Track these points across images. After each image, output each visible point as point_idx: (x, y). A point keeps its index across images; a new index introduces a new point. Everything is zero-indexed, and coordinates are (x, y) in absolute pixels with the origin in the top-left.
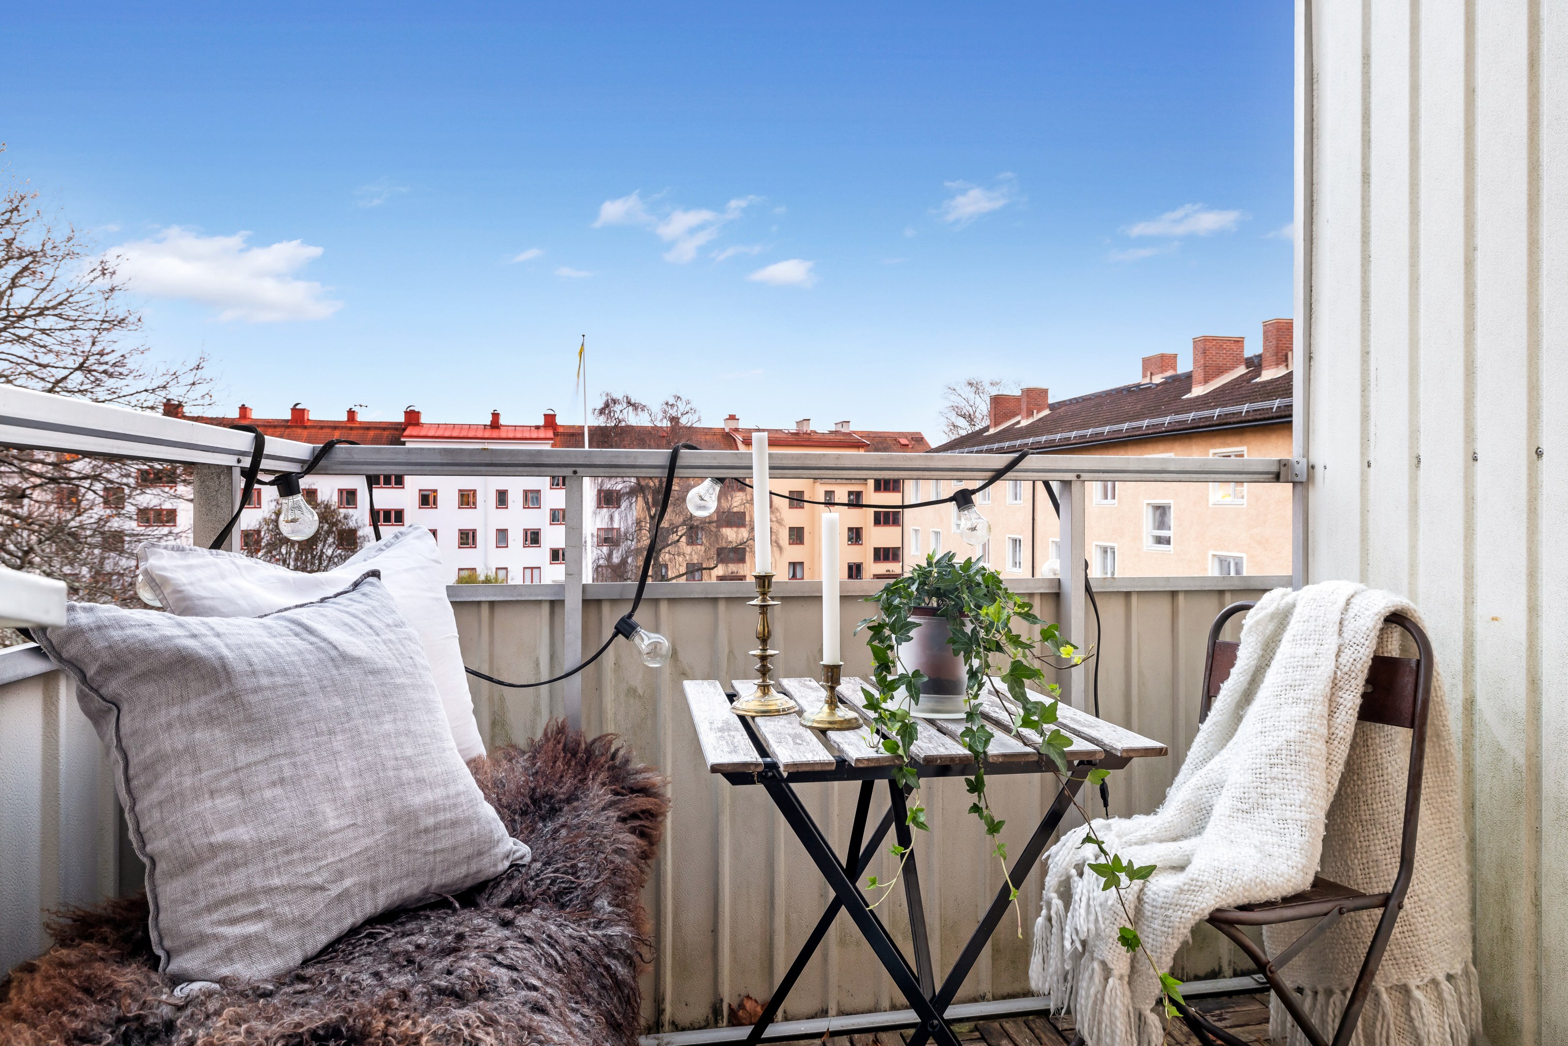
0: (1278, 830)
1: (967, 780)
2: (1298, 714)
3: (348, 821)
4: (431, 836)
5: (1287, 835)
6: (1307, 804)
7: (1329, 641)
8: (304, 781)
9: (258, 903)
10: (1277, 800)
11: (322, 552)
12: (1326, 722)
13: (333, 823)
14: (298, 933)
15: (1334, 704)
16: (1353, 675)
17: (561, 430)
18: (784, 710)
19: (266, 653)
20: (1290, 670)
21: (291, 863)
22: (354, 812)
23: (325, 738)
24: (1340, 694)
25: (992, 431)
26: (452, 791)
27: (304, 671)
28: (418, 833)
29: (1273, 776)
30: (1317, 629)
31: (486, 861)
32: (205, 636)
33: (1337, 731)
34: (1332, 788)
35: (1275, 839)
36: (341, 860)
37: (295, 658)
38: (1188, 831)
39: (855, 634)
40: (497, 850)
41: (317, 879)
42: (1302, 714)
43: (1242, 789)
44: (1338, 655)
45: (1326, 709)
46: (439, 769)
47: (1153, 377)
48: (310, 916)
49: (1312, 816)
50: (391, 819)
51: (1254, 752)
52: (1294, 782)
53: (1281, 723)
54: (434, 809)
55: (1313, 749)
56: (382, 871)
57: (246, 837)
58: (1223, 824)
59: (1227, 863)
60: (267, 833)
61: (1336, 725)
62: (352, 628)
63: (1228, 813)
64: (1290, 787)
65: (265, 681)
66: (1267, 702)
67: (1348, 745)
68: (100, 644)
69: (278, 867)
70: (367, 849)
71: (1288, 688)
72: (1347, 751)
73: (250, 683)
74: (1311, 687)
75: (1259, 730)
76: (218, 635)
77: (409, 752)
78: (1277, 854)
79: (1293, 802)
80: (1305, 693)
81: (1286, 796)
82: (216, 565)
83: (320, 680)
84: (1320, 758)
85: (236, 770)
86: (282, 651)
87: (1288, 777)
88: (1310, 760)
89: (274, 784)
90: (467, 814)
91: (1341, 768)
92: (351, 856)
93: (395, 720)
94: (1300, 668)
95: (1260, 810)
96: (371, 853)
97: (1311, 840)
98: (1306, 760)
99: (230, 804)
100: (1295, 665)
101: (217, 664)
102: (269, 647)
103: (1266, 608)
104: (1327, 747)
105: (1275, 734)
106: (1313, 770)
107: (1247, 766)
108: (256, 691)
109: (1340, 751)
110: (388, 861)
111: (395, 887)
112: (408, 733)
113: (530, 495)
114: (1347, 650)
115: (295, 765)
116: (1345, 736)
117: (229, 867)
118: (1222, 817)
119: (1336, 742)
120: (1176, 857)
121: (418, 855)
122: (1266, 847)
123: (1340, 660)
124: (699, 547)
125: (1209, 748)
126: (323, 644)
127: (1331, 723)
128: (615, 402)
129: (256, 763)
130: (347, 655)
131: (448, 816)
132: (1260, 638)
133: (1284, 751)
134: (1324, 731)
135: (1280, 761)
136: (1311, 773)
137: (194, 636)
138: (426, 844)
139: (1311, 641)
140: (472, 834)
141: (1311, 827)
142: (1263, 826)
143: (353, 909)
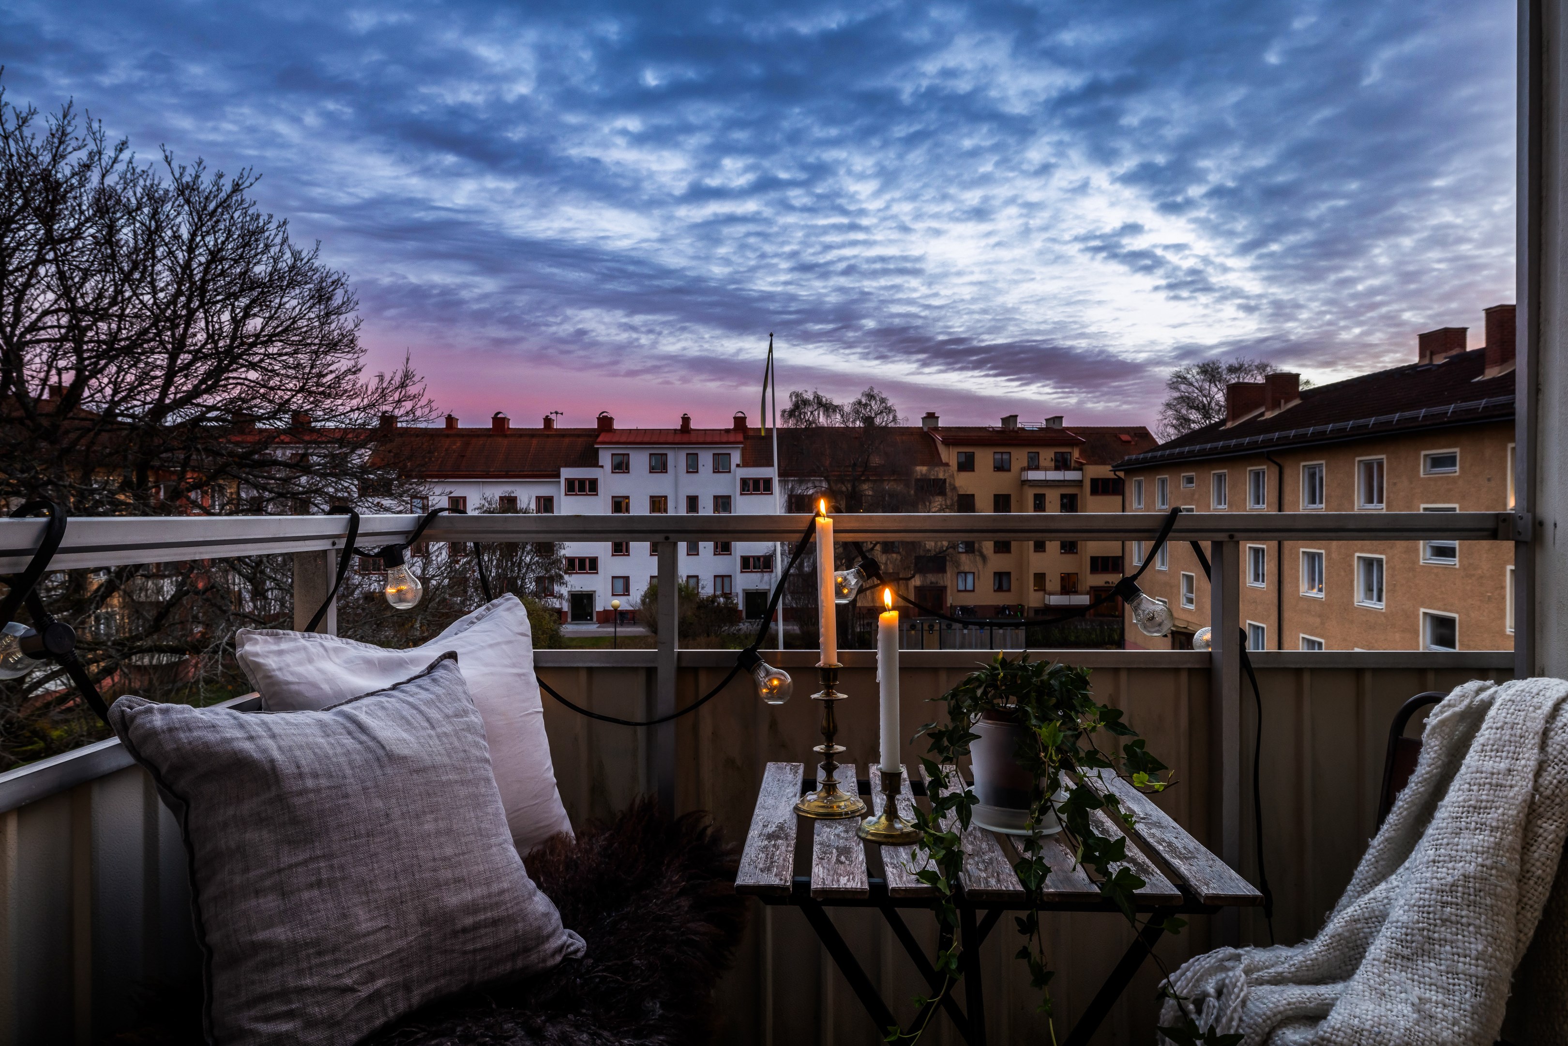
0: (1445, 985)
1: (1018, 920)
2: (1481, 843)
3: (381, 923)
4: (470, 936)
5: (1457, 993)
6: (1487, 957)
7: (1526, 755)
8: (340, 883)
9: (290, 1002)
10: (1448, 948)
11: (521, 560)
12: (1517, 857)
13: (365, 926)
14: (327, 1033)
15: (1531, 835)
16: (1558, 800)
17: (751, 433)
18: (847, 814)
19: (315, 754)
20: (1475, 788)
21: (323, 965)
22: (387, 915)
23: (364, 840)
24: (1539, 822)
25: (1229, 425)
26: (495, 888)
27: (348, 772)
28: (455, 934)
29: (1444, 917)
30: (1513, 739)
31: (534, 957)
32: (260, 737)
33: (1534, 869)
34: (1524, 939)
35: (1440, 997)
36: (372, 962)
37: (342, 760)
38: (1339, 971)
39: (911, 741)
40: (547, 946)
41: (348, 981)
42: (1486, 844)
43: (1404, 930)
44: (1538, 774)
45: (1519, 841)
46: (481, 868)
47: (1434, 358)
48: (339, 1017)
49: (1493, 972)
50: (424, 922)
51: (1423, 885)
52: (1471, 928)
53: (1459, 853)
54: (472, 908)
55: (1499, 889)
56: (415, 972)
57: (283, 937)
58: (1376, 971)
59: (1370, 1022)
60: (301, 934)
61: (1532, 861)
62: (409, 723)
63: (1384, 957)
64: (1466, 933)
65: (310, 783)
66: (1445, 825)
67: (1548, 887)
68: (170, 746)
69: (310, 968)
70: (399, 951)
71: (1471, 809)
72: (1548, 894)
73: (296, 786)
74: (1500, 811)
75: (1431, 858)
76: (273, 736)
77: (449, 851)
78: (1440, 1016)
79: (1468, 952)
80: (1492, 817)
81: (1460, 944)
82: (305, 648)
83: (363, 782)
84: (1508, 901)
85: (279, 871)
86: (331, 752)
87: (1464, 920)
88: (1494, 902)
89: (311, 886)
90: (511, 912)
91: (1538, 914)
92: (383, 958)
93: (436, 820)
94: (1487, 786)
95: (1426, 958)
96: (404, 954)
97: (1488, 1002)
98: (1488, 901)
99: (272, 904)
100: (1482, 781)
101: (267, 766)
102: (320, 748)
103: (1454, 706)
104: (1518, 887)
105: (1450, 865)
106: (1497, 915)
107: (1413, 901)
108: (301, 794)
109: (1536, 894)
110: (422, 962)
111: (432, 986)
112: (449, 831)
113: (720, 501)
114: (1550, 769)
115: (332, 867)
116: (1544, 876)
117: (268, 965)
118: (1376, 963)
119: (1532, 882)
120: (1312, 1005)
121: (455, 955)
122: (1428, 1006)
123: (1541, 780)
124: (894, 555)
125: (1380, 868)
126: (371, 744)
127: (1526, 857)
128: (806, 402)
129: (297, 865)
130: (393, 755)
131: (489, 914)
132: (1445, 742)
133: (1460, 889)
134: (1515, 867)
135: (1454, 900)
136: (1495, 918)
137: (251, 738)
138: (464, 943)
139: (1504, 754)
140: (516, 932)
141: (1490, 985)
142: (1427, 979)
143: (384, 1009)
